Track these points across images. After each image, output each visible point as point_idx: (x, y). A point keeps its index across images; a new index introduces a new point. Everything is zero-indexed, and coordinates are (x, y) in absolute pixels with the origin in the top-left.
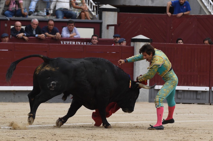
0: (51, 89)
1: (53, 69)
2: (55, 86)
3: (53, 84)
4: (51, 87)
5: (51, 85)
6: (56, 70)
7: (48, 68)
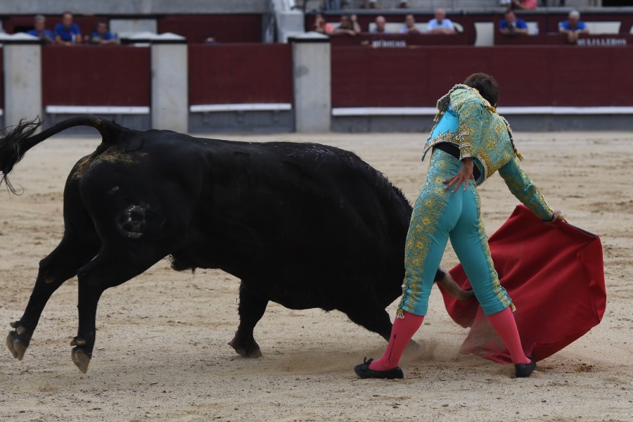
0: (131, 234)
1: (128, 159)
2: (144, 221)
3: (134, 215)
4: (129, 227)
5: (130, 219)
6: (137, 162)
7: (112, 157)
